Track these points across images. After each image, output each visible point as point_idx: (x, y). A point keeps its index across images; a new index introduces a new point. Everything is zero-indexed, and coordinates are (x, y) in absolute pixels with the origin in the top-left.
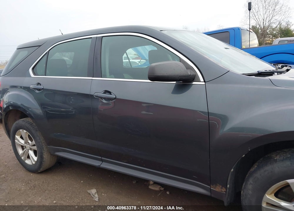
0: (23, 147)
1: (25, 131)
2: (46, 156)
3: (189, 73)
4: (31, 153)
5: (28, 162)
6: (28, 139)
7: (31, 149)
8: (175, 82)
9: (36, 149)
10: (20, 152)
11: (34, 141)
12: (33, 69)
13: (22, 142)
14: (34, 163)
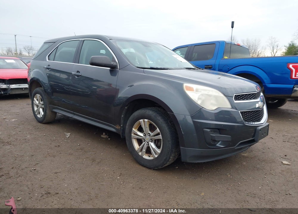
0: (37, 106)
1: (39, 95)
2: (48, 112)
3: (115, 64)
4: (41, 110)
5: (38, 116)
6: (40, 101)
7: (41, 108)
8: (109, 68)
9: (43, 107)
10: (36, 109)
11: (43, 102)
12: (49, 56)
13: (37, 102)
14: (42, 116)
